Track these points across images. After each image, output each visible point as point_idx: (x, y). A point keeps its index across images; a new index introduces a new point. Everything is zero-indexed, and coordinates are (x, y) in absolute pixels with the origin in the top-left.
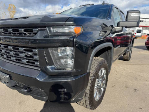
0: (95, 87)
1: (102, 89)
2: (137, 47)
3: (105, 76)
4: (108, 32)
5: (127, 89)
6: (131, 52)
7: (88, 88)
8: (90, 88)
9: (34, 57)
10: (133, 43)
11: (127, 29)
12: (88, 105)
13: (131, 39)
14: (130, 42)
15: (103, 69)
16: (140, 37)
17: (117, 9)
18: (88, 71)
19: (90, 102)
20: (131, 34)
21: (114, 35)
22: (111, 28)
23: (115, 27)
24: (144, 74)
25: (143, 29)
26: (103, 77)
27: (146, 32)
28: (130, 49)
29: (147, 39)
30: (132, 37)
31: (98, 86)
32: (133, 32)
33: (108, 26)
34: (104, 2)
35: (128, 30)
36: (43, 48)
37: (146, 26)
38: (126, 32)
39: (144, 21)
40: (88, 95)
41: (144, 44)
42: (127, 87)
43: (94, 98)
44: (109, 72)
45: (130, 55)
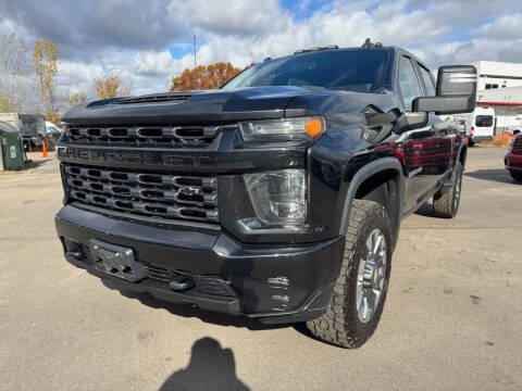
0: (359, 284)
1: (378, 293)
2: (480, 175)
3: (382, 253)
4: (386, 128)
5: (449, 296)
6: (458, 190)
7: (342, 280)
8: (347, 280)
9: (206, 197)
10: (462, 160)
11: (443, 117)
12: (342, 329)
13: (456, 149)
14: (455, 159)
15: (376, 231)
16: (488, 139)
17: (409, 57)
18: (341, 232)
19: (346, 319)
20: (455, 131)
21: (403, 137)
22: (393, 116)
23: (407, 114)
24: (502, 255)
25: (497, 113)
26: (377, 257)
27: (507, 122)
28: (453, 178)
29: (511, 148)
30: (458, 139)
31: (365, 280)
32: (463, 127)
33: (386, 111)
34: (368, 40)
35: (446, 121)
36: (231, 174)
37: (506, 101)
38: (440, 126)
39: (500, 87)
40: (341, 300)
41: (500, 165)
42: (447, 292)
43: (357, 313)
44: (395, 243)
45: (454, 198)
